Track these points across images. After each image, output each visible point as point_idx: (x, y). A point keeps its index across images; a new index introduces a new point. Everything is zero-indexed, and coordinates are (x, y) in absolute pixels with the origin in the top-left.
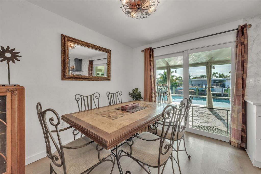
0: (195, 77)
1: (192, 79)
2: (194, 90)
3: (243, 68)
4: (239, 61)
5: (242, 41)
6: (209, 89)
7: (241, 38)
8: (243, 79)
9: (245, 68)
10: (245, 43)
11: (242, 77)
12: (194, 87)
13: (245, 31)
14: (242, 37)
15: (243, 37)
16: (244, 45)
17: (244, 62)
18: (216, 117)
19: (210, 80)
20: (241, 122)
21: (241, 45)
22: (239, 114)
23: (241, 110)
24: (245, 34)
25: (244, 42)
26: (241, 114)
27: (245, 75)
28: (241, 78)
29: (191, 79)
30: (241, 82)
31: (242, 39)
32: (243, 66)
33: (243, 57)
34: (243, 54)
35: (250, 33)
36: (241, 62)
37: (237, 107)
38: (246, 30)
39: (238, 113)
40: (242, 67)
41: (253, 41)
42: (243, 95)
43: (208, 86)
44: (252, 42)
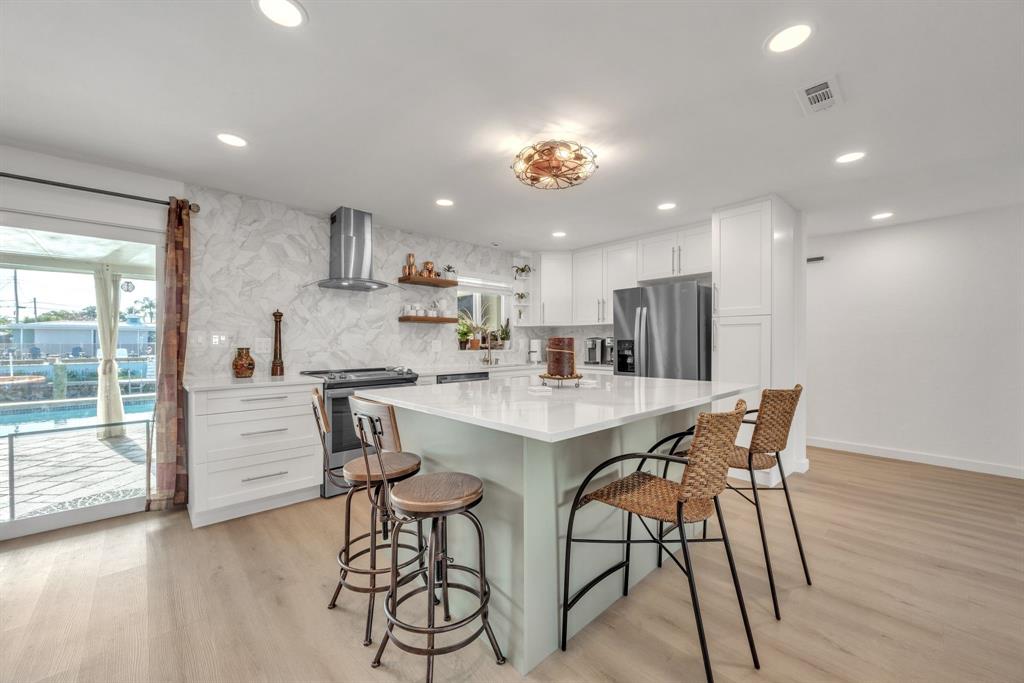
0: (56, 314)
1: (33, 321)
2: (43, 378)
3: (179, 306)
4: (171, 288)
5: (179, 240)
6: (108, 366)
7: (176, 230)
8: (179, 333)
9: (184, 306)
10: (186, 246)
11: (179, 328)
12: (46, 364)
13: (184, 217)
14: (178, 229)
15: (181, 231)
16: (183, 249)
17: (182, 293)
18: (131, 458)
19: (111, 333)
20: (176, 442)
21: (176, 248)
22: (170, 423)
23: (174, 411)
24: (185, 223)
25: (182, 243)
26: (175, 420)
27: (184, 323)
28: (175, 330)
29: (27, 321)
30: (175, 342)
31: (178, 233)
32: (180, 301)
33: (180, 278)
34: (180, 271)
35: (197, 223)
36: (175, 290)
37: (167, 404)
38: (188, 215)
39: (167, 421)
40: (177, 303)
41: (206, 246)
42: (180, 374)
43: (105, 354)
44: (202, 248)
